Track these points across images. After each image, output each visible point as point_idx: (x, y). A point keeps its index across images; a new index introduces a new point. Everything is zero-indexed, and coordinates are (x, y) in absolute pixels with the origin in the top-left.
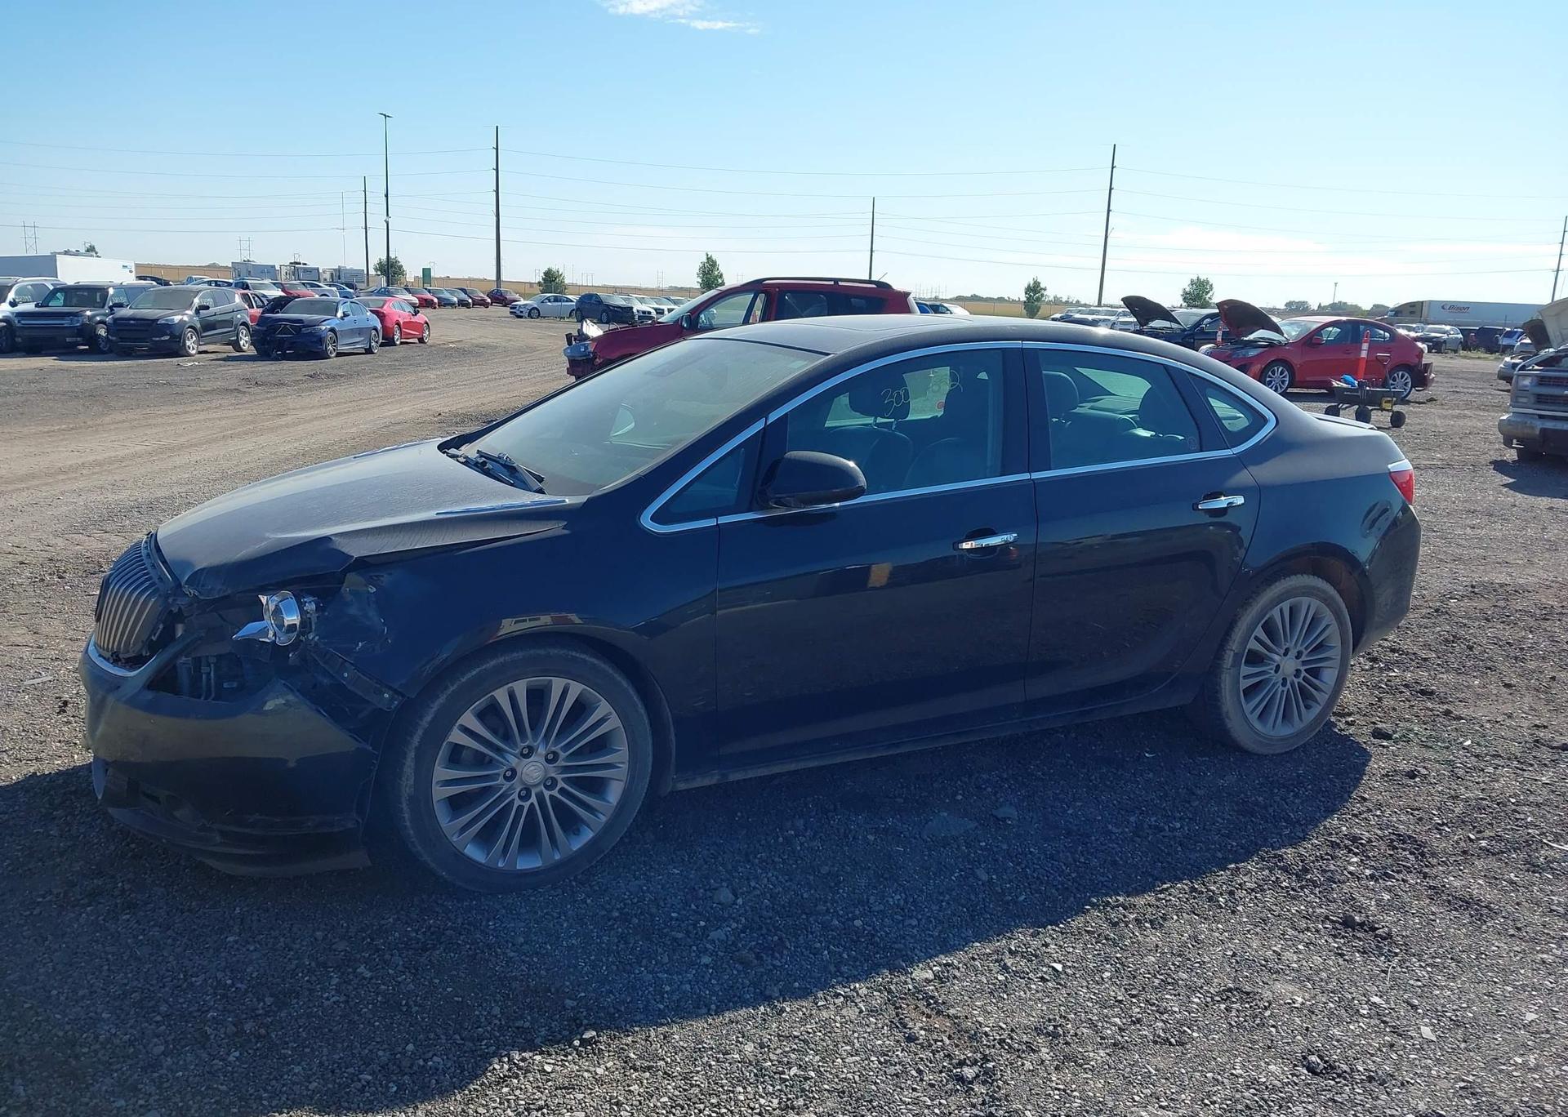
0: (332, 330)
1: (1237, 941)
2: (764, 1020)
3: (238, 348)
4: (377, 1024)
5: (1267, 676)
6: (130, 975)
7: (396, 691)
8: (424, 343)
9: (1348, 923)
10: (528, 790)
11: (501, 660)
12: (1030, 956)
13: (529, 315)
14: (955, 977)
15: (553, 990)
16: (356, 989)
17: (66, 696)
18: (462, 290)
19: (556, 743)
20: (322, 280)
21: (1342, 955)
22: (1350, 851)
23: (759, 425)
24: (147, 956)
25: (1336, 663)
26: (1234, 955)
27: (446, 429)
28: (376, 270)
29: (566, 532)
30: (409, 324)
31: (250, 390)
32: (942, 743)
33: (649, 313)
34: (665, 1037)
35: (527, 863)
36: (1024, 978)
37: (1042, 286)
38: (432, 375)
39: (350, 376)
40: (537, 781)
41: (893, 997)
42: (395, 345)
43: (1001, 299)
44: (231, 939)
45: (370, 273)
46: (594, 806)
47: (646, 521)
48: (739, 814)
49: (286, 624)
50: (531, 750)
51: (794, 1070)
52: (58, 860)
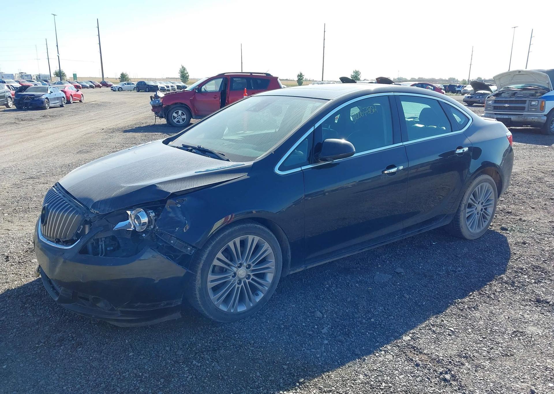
0: (47, 98)
1: (506, 312)
2: (361, 364)
3: (7, 106)
4: (213, 386)
5: (473, 212)
6: (95, 376)
7: (193, 247)
8: (82, 102)
9: (538, 301)
10: (240, 281)
11: (230, 230)
12: (441, 326)
13: (118, 90)
14: (418, 337)
15: (276, 362)
16: (197, 371)
17: (6, 254)
18: (90, 81)
19: (250, 261)
20: (33, 79)
21: (543, 314)
22: (522, 273)
23: (312, 130)
24: (98, 366)
25: (493, 205)
26: (509, 318)
27: (109, 134)
28: (54, 75)
29: (249, 177)
30: (75, 95)
31: (20, 123)
32: (377, 246)
33: (164, 87)
34: (329, 377)
35: (241, 309)
36: (442, 335)
37: (303, 74)
38: (92, 114)
39: (60, 116)
40: (244, 276)
41: (401, 348)
42: (71, 103)
43: (287, 80)
44: (131, 354)
45: (52, 76)
46: (263, 283)
47: (277, 171)
48: (304, 280)
49: (142, 222)
50: (241, 265)
51: (384, 384)
52: (37, 327)
